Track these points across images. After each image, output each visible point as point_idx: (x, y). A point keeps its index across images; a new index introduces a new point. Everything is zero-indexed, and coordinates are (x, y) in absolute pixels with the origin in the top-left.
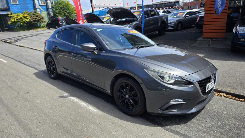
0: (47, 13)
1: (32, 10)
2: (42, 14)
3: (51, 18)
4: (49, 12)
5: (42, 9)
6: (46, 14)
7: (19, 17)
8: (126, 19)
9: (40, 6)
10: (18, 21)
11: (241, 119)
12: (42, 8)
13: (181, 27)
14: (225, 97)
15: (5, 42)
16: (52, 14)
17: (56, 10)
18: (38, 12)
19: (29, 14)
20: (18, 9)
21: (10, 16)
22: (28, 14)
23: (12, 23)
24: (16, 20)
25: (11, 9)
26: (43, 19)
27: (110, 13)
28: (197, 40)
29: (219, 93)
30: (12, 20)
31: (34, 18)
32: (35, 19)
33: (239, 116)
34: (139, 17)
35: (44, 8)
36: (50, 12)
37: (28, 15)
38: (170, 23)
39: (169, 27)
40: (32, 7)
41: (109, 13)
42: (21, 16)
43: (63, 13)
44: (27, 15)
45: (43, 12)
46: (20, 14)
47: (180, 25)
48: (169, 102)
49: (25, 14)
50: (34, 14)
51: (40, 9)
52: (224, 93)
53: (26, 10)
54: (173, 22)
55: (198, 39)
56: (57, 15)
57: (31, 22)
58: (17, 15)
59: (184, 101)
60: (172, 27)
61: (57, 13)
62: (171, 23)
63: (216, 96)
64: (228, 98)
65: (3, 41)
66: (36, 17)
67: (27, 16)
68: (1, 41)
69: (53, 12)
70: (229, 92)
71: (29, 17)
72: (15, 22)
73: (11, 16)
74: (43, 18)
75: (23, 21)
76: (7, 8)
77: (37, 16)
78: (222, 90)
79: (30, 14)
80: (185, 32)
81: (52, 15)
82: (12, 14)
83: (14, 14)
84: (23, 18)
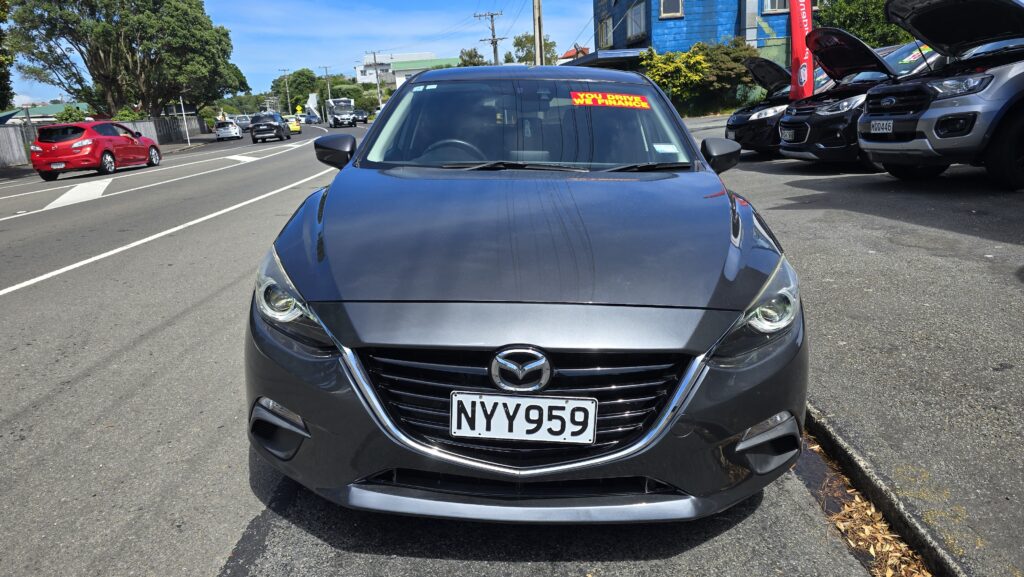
0: (787, 45)
1: (726, 37)
2: (762, 50)
5: (767, 30)
7: (671, 68)
9: (763, 15)
12: (771, 26)
18: (747, 43)
19: (707, 55)
20: (678, 37)
21: (644, 63)
22: (706, 51)
25: (654, 39)
31: (723, 66)
32: (728, 70)
35: (778, 25)
37: (703, 57)
40: (731, 25)
42: (679, 61)
44: (700, 58)
45: (770, 43)
46: (680, 53)
49: (695, 53)
51: (760, 30)
53: (702, 38)
57: (711, 83)
58: (669, 60)
66: (733, 65)
67: (698, 62)
71: (705, 65)
73: (648, 65)
75: (682, 80)
76: (642, 35)
77: (736, 60)
79: (715, 52)
82: (651, 56)
83: (657, 57)
84: (684, 69)
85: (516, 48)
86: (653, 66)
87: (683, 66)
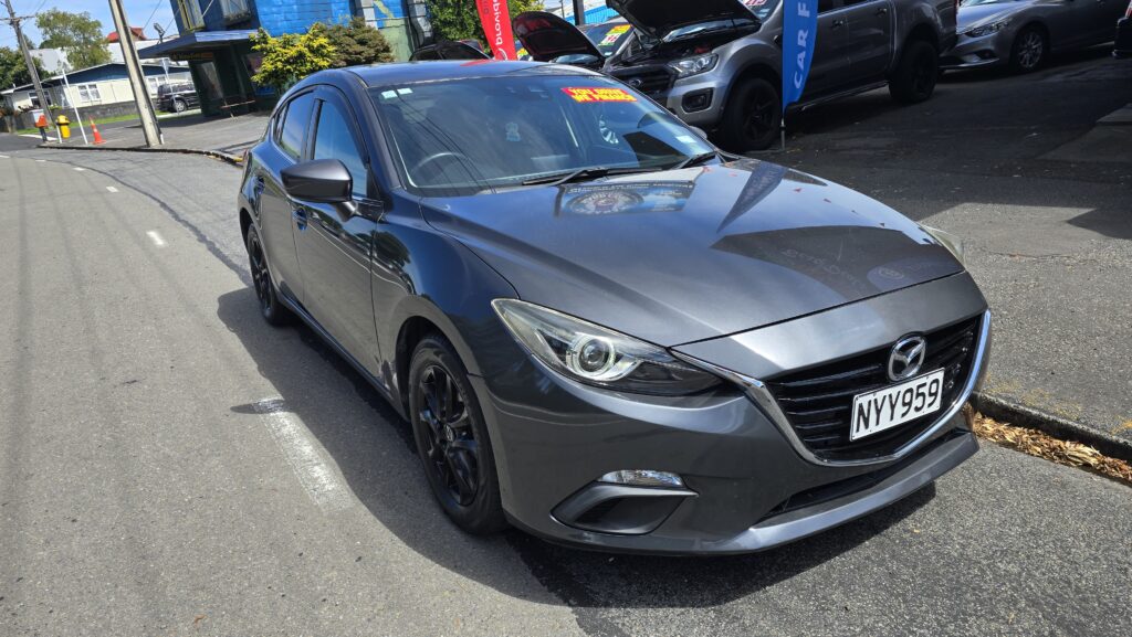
0: (406, 26)
1: (343, 17)
2: (383, 32)
3: (424, 45)
4: (413, 20)
5: (384, 10)
6: (404, 28)
7: (292, 52)
8: (700, 29)
10: (288, 67)
11: (1085, 616)
12: (386, 5)
13: (1039, 52)
14: (1086, 466)
15: (222, 157)
16: (425, 27)
17: (441, 10)
18: (367, 24)
19: (330, 37)
20: (289, 16)
21: (258, 47)
22: (327, 33)
23: (266, 79)
24: (279, 65)
25: (262, 18)
26: (386, 54)
27: (621, 4)
28: (1094, 125)
29: (1056, 442)
30: (268, 65)
31: (350, 50)
32: (357, 53)
33: (1085, 600)
34: (770, 14)
36: (419, 19)
37: (326, 40)
38: (970, 34)
39: (968, 58)
40: (343, 5)
41: (617, 4)
42: (300, 45)
43: (470, 21)
44: (323, 40)
45: (389, 23)
46: (298, 35)
47: (1035, 45)
48: (595, 482)
49: (316, 36)
50: (353, 32)
51: (376, 9)
52: (1087, 444)
53: (318, 18)
54: (991, 29)
55: (1103, 119)
56: (447, 30)
58: (287, 44)
59: (686, 487)
60: (982, 54)
61: (446, 23)
62: (980, 35)
63: (1030, 459)
64: (1107, 475)
65: (217, 156)
66: (359, 48)
67: (322, 46)
68: (214, 154)
69: (431, 18)
70: (1122, 441)
71: (331, 48)
72: (276, 72)
73: (262, 50)
74: (387, 49)
75: (309, 66)
76: (246, 14)
77: (362, 42)
78: (1081, 427)
79: (337, 34)
80: (1058, 78)
81: (428, 35)
82: (264, 40)
83: (272, 41)
84: (308, 54)
85: (42, 30)
86: (270, 51)
87: (305, 50)
